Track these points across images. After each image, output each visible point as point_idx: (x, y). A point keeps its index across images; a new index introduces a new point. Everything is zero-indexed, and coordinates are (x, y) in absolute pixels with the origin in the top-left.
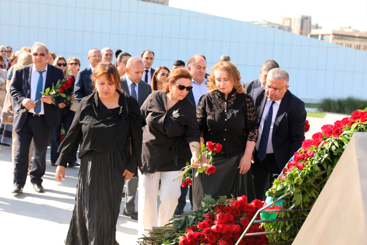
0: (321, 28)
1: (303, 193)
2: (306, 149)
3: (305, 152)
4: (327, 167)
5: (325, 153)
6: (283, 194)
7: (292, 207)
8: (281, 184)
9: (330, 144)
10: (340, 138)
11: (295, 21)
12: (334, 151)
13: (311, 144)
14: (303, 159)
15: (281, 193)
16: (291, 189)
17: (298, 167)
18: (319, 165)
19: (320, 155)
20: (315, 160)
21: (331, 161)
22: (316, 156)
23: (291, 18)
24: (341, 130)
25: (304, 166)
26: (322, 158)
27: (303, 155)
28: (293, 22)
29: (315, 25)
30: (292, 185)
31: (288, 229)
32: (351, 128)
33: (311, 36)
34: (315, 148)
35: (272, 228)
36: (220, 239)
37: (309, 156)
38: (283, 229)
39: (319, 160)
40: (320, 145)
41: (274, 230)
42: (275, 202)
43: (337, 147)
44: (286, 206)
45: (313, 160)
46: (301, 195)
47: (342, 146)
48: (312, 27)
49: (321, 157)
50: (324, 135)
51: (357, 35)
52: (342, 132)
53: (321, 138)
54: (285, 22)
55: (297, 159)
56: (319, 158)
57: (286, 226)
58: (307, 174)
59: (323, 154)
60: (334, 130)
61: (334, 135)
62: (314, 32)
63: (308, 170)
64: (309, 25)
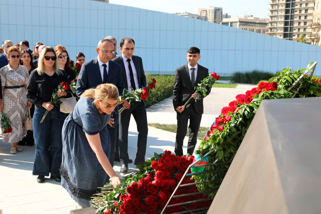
0: (230, 17)
1: (224, 150)
2: (224, 115)
3: (224, 117)
4: (242, 127)
5: (239, 117)
6: (208, 151)
7: (216, 161)
8: (207, 143)
9: (243, 109)
10: (251, 105)
11: (209, 12)
12: (247, 115)
13: (228, 110)
14: (223, 123)
15: (207, 151)
16: (214, 147)
17: (219, 129)
18: (236, 126)
19: (235, 119)
20: (232, 123)
21: (245, 123)
22: (233, 120)
23: (206, 10)
24: (251, 98)
25: (223, 128)
26: (238, 121)
27: (222, 120)
28: (208, 13)
29: (226, 15)
30: (215, 144)
31: (213, 179)
32: (259, 96)
33: (223, 23)
34: (232, 113)
35: (201, 179)
36: (159, 191)
37: (228, 120)
38: (210, 179)
39: (235, 123)
40: (236, 111)
41: (203, 180)
42: (202, 158)
43: (248, 112)
44: (211, 161)
45: (230, 123)
46: (222, 152)
47: (253, 111)
48: (223, 16)
49: (236, 120)
50: (238, 103)
51: (258, 22)
52: (252, 100)
53: (236, 105)
54: (202, 13)
55: (218, 123)
56: (236, 121)
57: (211, 177)
58: (226, 135)
59: (238, 118)
60: (245, 99)
61: (246, 102)
62: (225, 20)
63: (227, 132)
64: (221, 15)
